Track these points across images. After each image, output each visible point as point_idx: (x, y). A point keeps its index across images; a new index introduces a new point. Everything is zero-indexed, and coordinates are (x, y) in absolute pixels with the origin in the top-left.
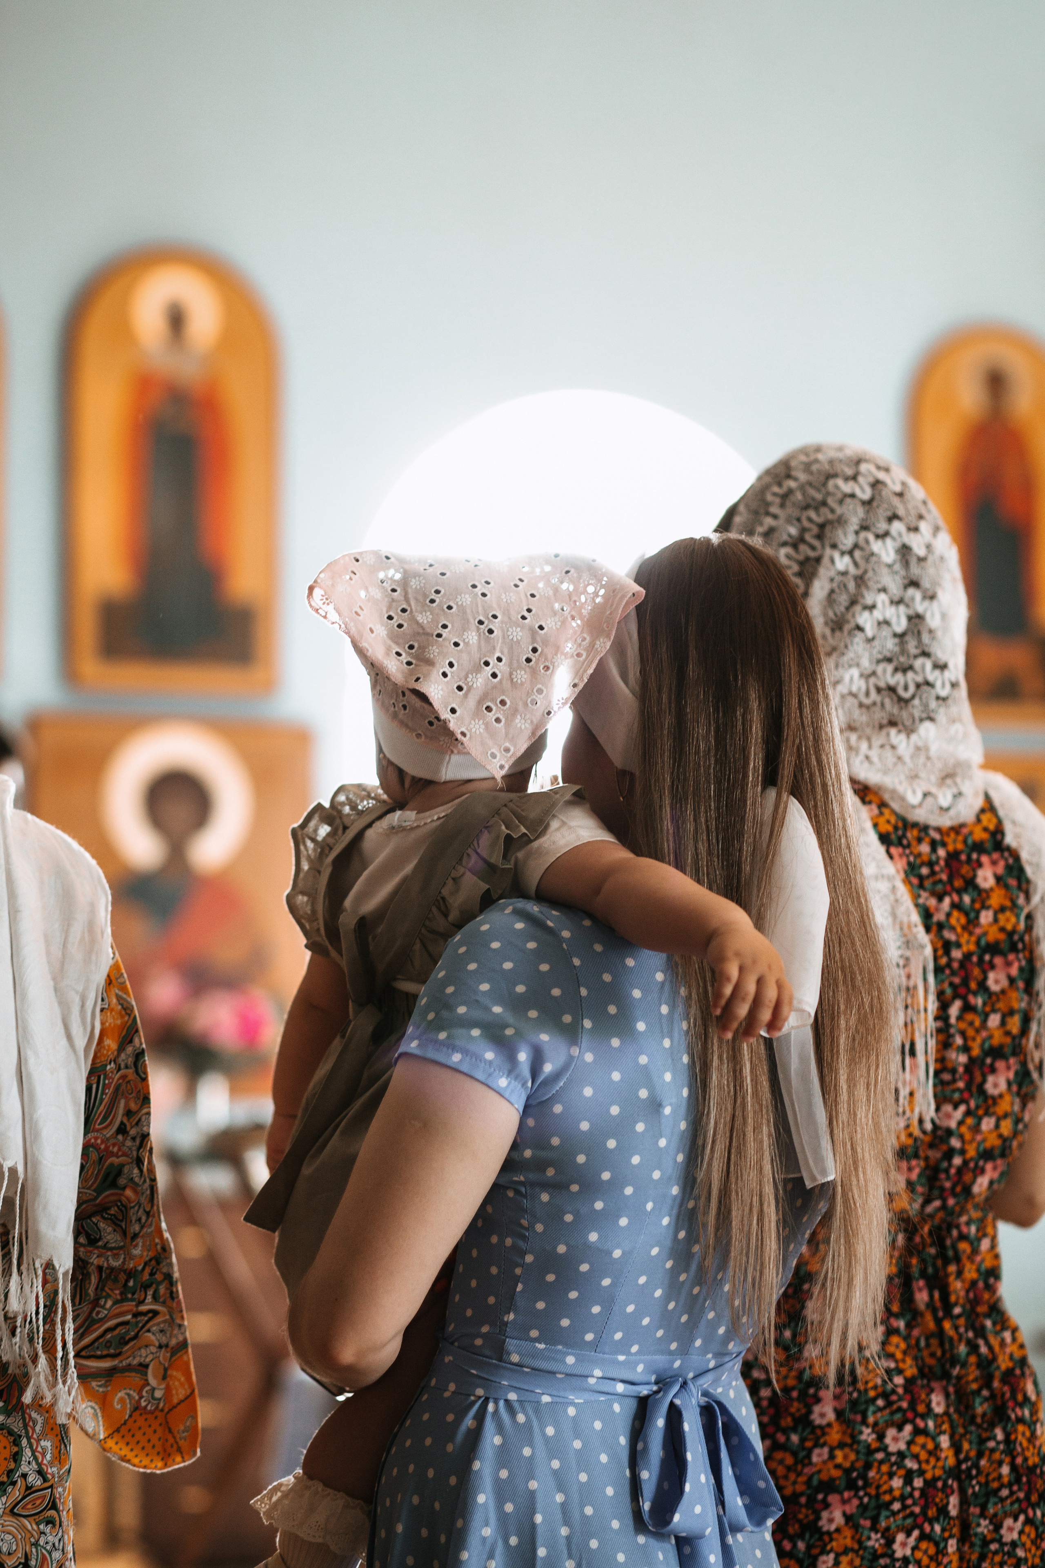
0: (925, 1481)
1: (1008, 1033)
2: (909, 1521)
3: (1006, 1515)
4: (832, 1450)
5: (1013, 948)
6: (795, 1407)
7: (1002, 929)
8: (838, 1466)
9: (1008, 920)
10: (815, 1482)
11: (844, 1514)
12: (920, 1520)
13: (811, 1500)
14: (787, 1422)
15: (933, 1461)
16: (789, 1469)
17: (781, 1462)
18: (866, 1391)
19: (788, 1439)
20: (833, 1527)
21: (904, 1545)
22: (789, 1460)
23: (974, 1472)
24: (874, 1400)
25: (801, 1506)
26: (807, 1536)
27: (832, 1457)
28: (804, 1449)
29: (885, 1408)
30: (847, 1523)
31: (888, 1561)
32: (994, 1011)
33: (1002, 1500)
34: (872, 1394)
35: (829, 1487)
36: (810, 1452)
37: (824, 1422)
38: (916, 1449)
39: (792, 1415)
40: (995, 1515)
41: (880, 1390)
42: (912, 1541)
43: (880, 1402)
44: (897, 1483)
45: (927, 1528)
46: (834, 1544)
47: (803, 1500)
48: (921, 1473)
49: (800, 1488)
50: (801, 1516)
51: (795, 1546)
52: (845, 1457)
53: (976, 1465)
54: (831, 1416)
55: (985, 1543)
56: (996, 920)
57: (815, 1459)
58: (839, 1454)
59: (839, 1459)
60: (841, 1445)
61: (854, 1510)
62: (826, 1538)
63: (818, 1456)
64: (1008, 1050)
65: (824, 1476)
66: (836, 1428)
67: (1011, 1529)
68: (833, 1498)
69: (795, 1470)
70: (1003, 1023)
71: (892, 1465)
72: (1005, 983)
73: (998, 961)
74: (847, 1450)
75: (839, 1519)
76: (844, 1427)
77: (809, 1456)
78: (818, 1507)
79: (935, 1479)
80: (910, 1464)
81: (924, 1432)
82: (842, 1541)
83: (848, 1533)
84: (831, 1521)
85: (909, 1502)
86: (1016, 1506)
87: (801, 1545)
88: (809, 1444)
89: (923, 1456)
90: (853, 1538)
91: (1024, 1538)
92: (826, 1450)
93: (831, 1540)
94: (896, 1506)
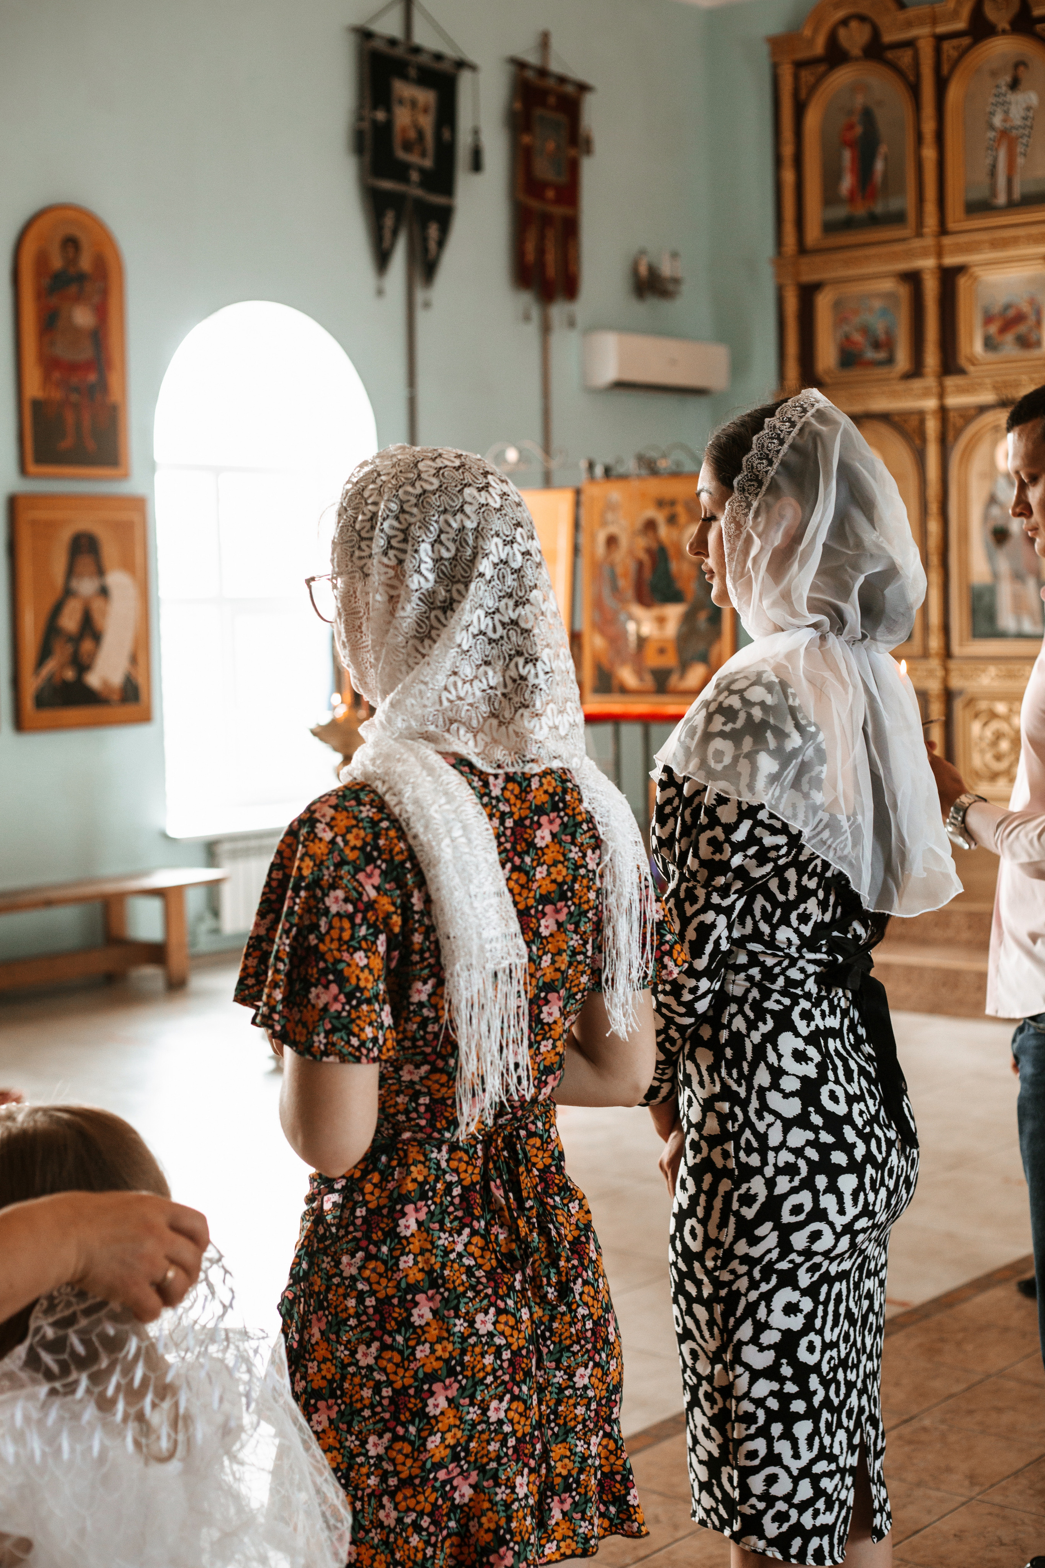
0: (512, 1352)
1: (558, 970)
2: (501, 1389)
3: (578, 1365)
4: (432, 1345)
5: (563, 897)
6: (397, 1312)
7: (554, 881)
8: (439, 1359)
9: (559, 873)
10: (421, 1375)
11: (447, 1398)
12: (509, 1386)
13: (419, 1390)
14: (391, 1325)
15: (515, 1333)
16: (397, 1365)
17: (390, 1360)
18: (455, 1288)
19: (394, 1340)
20: (438, 1412)
21: (497, 1410)
22: (397, 1358)
23: (548, 1334)
24: (464, 1294)
25: (410, 1396)
26: (417, 1420)
27: (433, 1351)
28: (408, 1347)
29: (474, 1297)
30: (449, 1406)
31: (484, 1426)
32: (545, 953)
33: (574, 1354)
34: (461, 1289)
35: (432, 1377)
36: (414, 1349)
37: (423, 1322)
38: (501, 1327)
39: (395, 1319)
40: (569, 1367)
41: (467, 1285)
42: (505, 1405)
43: (470, 1294)
44: (488, 1360)
45: (516, 1390)
46: (440, 1425)
47: (412, 1391)
48: (509, 1346)
49: (408, 1381)
50: (410, 1406)
51: (407, 1430)
52: (444, 1349)
53: (550, 1329)
54: (429, 1316)
55: (561, 1390)
56: (549, 874)
57: (419, 1355)
58: (438, 1347)
59: (439, 1353)
60: (440, 1340)
61: (455, 1393)
62: (433, 1421)
63: (422, 1352)
64: (558, 984)
65: (428, 1369)
66: (434, 1325)
67: (582, 1376)
68: (437, 1387)
69: (403, 1367)
70: (553, 962)
71: (484, 1345)
72: (553, 927)
73: (549, 909)
74: (445, 1343)
75: (443, 1403)
76: (441, 1322)
77: (413, 1353)
78: (424, 1396)
79: (520, 1349)
80: (499, 1341)
81: (505, 1311)
82: (446, 1421)
83: (451, 1413)
84: (436, 1406)
85: (500, 1373)
86: (586, 1357)
87: (412, 1429)
88: (412, 1343)
89: (508, 1331)
90: (455, 1416)
91: (593, 1379)
92: (427, 1345)
93: (437, 1422)
94: (489, 1379)
